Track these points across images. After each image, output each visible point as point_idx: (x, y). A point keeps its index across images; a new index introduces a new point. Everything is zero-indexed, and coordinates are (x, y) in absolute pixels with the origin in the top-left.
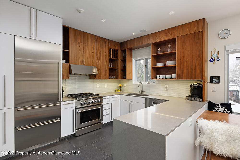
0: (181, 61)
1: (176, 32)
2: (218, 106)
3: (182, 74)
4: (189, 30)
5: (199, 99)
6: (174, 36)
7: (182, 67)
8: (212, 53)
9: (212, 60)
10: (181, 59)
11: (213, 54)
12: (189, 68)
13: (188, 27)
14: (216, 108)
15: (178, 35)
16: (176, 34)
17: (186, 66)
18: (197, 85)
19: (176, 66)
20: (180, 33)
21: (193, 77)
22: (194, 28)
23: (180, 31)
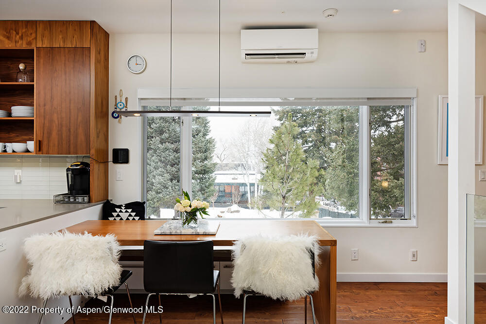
0: (45, 109)
1: (34, 35)
2: (118, 210)
3: (49, 141)
4: (62, 38)
5: (82, 198)
6: (29, 43)
7: (47, 125)
8: (116, 99)
9: (116, 115)
10: (45, 105)
11: (118, 103)
12: (64, 128)
13: (61, 31)
14: (115, 214)
15: (39, 45)
16: (33, 39)
17: (57, 123)
18: (78, 167)
19: (33, 120)
20: (42, 41)
21: (72, 150)
22: (73, 37)
23: (43, 36)
